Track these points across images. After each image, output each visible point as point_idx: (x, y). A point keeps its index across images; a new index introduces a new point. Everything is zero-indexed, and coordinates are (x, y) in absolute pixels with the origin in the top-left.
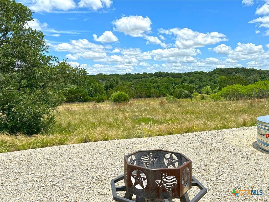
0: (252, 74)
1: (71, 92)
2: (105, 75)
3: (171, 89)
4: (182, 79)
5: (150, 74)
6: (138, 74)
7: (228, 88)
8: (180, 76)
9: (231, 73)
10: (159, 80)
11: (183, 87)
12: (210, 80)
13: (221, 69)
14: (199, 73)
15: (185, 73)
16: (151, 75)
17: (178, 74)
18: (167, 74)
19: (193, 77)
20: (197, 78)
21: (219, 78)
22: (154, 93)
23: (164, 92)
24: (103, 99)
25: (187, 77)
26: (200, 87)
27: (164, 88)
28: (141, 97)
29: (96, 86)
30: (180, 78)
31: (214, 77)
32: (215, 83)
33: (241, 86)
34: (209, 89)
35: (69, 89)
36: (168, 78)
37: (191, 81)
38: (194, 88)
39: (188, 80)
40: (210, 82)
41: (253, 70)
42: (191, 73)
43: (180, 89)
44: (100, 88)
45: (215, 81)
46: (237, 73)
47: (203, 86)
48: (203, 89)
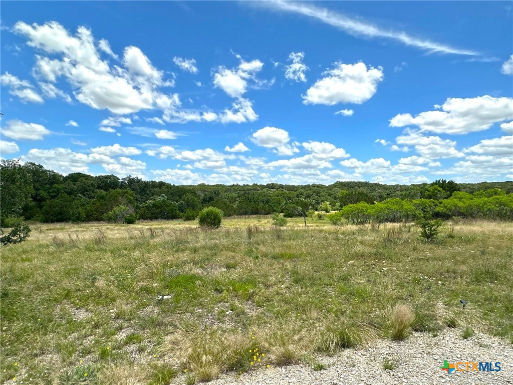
0: (376, 189)
1: (156, 206)
2: (208, 186)
3: (283, 204)
4: (297, 193)
5: (261, 186)
6: (247, 185)
7: (351, 207)
8: (296, 189)
9: (353, 188)
10: (271, 192)
11: (297, 203)
12: (330, 195)
13: (342, 182)
14: (318, 186)
15: (302, 186)
16: (263, 187)
17: (294, 186)
18: (281, 186)
19: (309, 191)
20: (314, 192)
21: (340, 193)
22: (263, 209)
23: (275, 208)
24: (192, 216)
25: (303, 191)
26: (318, 203)
27: (275, 203)
28: (245, 213)
29: (188, 199)
30: (296, 191)
31: (334, 191)
32: (335, 198)
33: (366, 204)
34: (328, 206)
35: (154, 201)
36: (282, 191)
37: (308, 196)
38: (311, 204)
39: (305, 194)
40: (329, 198)
41: (377, 185)
42: (308, 186)
43: (293, 205)
44: (193, 201)
45: (335, 196)
46: (360, 187)
47: (322, 202)
48: (321, 206)
